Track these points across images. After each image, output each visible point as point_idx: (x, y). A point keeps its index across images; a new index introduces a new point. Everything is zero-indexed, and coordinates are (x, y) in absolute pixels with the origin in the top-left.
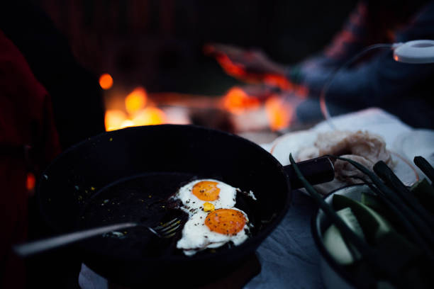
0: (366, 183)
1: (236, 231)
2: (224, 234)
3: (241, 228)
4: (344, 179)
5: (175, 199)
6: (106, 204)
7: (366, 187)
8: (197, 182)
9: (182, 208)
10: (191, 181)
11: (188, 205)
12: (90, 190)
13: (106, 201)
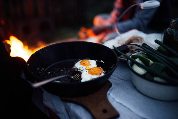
0: (141, 50)
1: (100, 73)
2: (97, 75)
3: (102, 72)
4: (132, 52)
5: (75, 68)
6: (50, 74)
7: (141, 52)
8: (80, 61)
9: (78, 70)
10: (78, 61)
11: (80, 69)
12: (42, 70)
13: (49, 73)
